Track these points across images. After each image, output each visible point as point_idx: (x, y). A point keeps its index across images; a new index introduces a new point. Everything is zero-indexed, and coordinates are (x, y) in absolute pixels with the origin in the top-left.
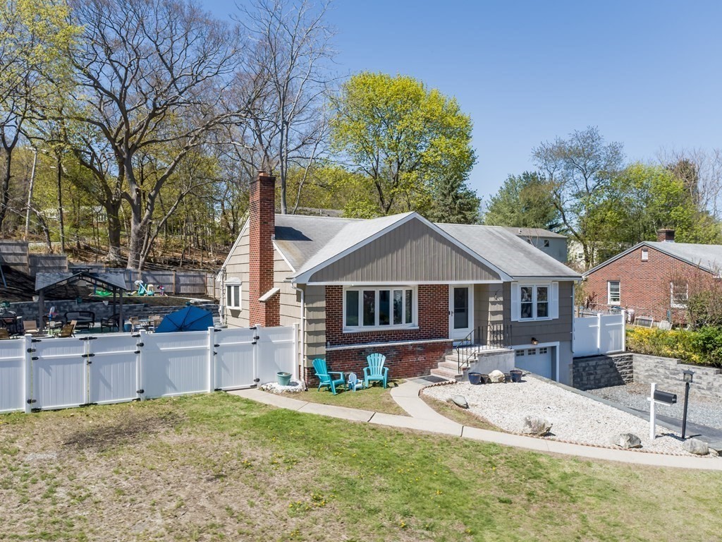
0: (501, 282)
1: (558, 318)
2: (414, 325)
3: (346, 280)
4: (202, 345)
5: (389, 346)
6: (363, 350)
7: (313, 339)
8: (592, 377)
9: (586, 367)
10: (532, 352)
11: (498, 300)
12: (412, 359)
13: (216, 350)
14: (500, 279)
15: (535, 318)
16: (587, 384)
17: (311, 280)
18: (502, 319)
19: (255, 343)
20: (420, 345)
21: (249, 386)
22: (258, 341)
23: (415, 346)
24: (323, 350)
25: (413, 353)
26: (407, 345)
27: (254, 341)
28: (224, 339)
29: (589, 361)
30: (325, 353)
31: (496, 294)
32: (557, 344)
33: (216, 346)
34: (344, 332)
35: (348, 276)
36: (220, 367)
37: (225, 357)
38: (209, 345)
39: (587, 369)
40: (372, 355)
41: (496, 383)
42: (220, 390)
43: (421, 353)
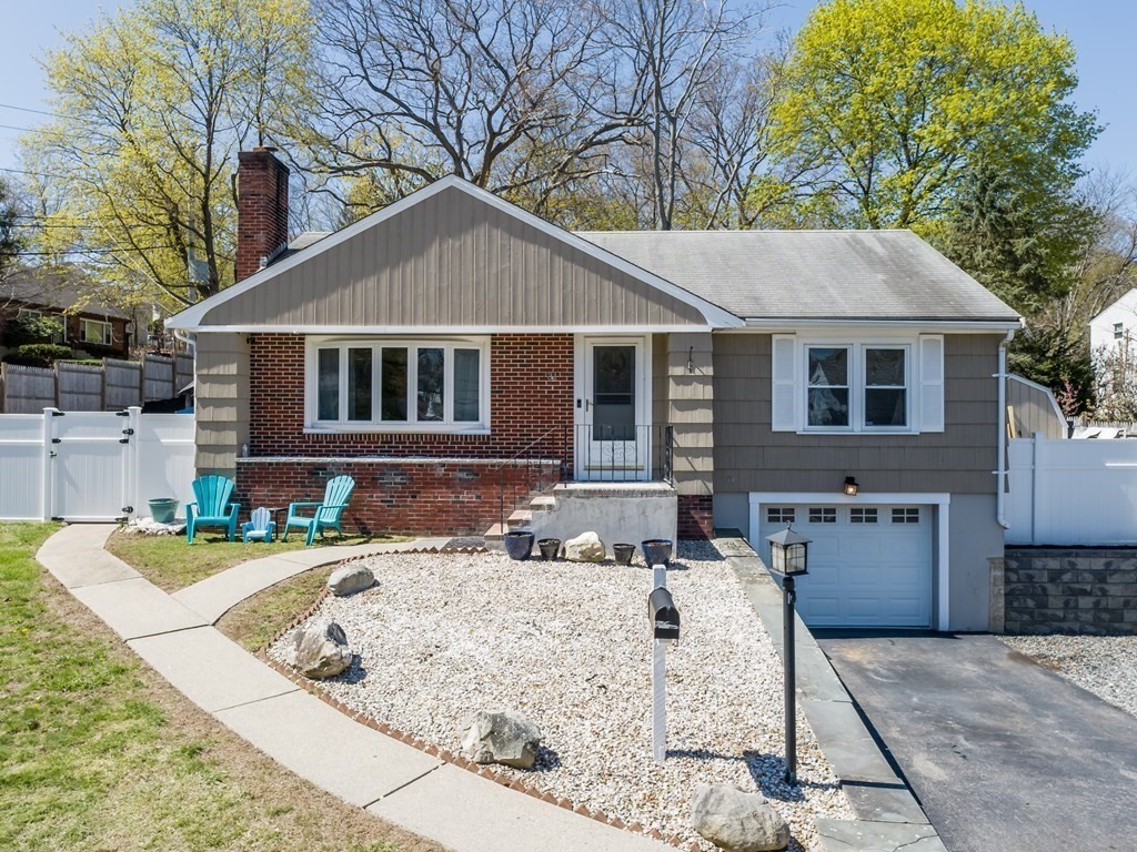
0: (706, 329)
1: (941, 428)
2: (483, 425)
3: (282, 323)
4: (34, 438)
5: (385, 465)
6: (323, 467)
7: (211, 437)
8: (1085, 602)
9: (1062, 572)
10: (864, 515)
11: (697, 372)
12: (444, 497)
13: (54, 447)
14: (704, 322)
15: (857, 424)
16: (1064, 619)
17: (204, 322)
18: (711, 420)
19: (126, 441)
20: (464, 468)
21: (112, 518)
22: (131, 438)
23: (453, 467)
24: (230, 461)
25: (447, 483)
26: (431, 465)
27: (123, 437)
28: (70, 431)
29: (1077, 556)
30: (234, 466)
31: (690, 359)
32: (943, 500)
33: (55, 441)
34: (305, 431)
35: (286, 315)
36: (62, 477)
37: (71, 463)
38: (42, 441)
39: (1067, 577)
40: (338, 478)
41: (573, 561)
42: (61, 519)
43: (467, 485)
